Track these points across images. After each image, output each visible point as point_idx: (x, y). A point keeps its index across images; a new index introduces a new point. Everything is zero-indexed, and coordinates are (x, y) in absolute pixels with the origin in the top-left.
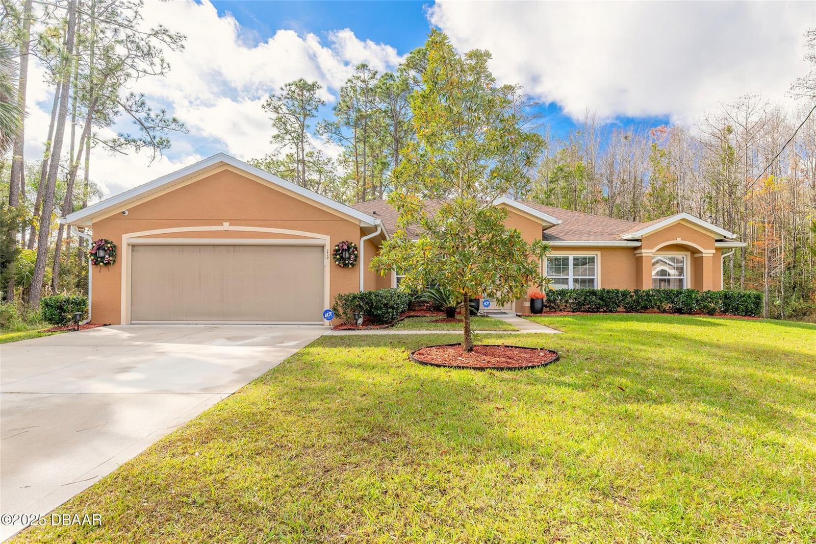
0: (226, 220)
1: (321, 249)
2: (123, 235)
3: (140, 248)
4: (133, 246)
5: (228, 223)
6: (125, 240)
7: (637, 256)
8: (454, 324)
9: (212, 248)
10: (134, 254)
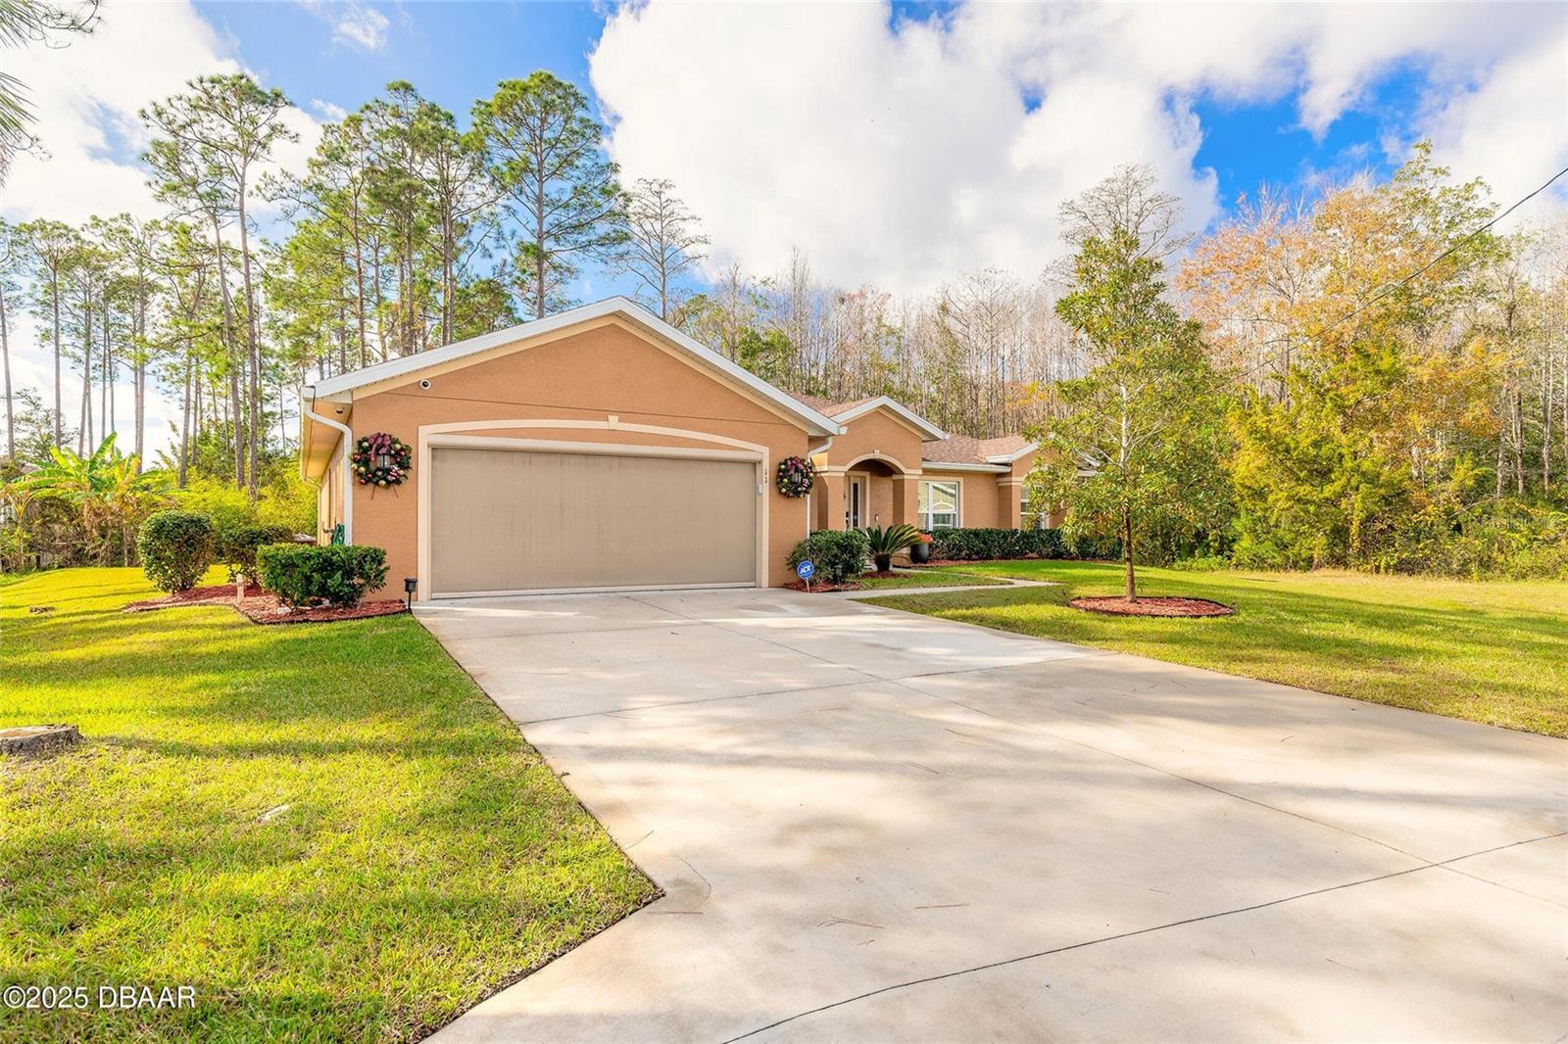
0: (614, 412)
1: (751, 467)
2: (420, 428)
3: (449, 454)
4: (435, 449)
5: (617, 417)
6: (427, 436)
7: (1000, 484)
8: (888, 580)
9: (582, 459)
10: (437, 464)
